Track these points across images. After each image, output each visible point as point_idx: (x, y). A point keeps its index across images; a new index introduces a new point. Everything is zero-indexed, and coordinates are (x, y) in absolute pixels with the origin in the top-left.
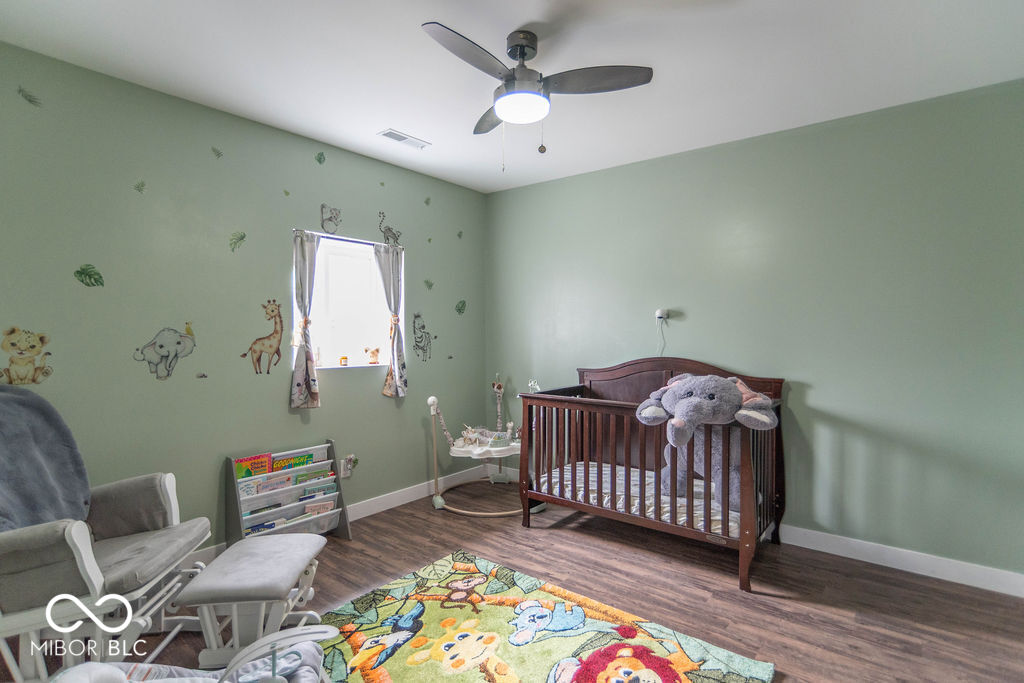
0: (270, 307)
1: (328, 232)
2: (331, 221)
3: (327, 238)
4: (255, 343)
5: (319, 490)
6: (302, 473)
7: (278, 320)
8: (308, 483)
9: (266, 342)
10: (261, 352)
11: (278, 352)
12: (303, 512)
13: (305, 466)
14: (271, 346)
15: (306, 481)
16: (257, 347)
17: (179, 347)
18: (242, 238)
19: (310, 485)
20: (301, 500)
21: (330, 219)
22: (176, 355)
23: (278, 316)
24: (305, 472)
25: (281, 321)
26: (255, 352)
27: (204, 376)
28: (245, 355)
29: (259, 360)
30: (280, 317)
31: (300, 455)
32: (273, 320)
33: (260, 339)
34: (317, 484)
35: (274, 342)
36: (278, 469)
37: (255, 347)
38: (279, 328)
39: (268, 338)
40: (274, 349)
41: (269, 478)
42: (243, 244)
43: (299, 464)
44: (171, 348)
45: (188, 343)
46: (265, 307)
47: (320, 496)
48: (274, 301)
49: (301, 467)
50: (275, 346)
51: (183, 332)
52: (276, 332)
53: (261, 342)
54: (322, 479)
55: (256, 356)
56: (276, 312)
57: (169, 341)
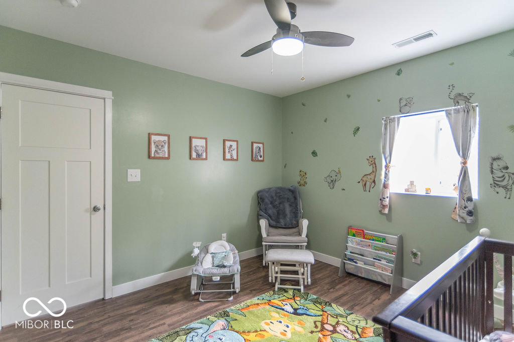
0: (371, 160)
1: (404, 113)
2: (406, 106)
3: (405, 116)
4: (363, 177)
5: (385, 259)
6: (378, 246)
7: (374, 165)
8: (380, 252)
9: (369, 176)
10: (366, 181)
11: (374, 181)
12: (373, 265)
13: (381, 243)
14: (371, 179)
15: (379, 251)
16: (365, 179)
17: (336, 177)
18: (358, 129)
19: (382, 254)
20: (374, 259)
21: (406, 105)
22: (335, 181)
23: (374, 163)
24: (380, 246)
25: (376, 166)
26: (363, 181)
27: (344, 190)
28: (359, 182)
29: (365, 185)
30: (375, 164)
31: (379, 237)
32: (372, 166)
33: (366, 175)
34: (384, 255)
35: (372, 177)
36: (366, 239)
37: (364, 179)
38: (374, 170)
39: (370, 174)
40: (372, 181)
41: (361, 241)
42: (359, 132)
43: (378, 241)
44: (334, 178)
45: (339, 175)
46: (368, 160)
47: (384, 262)
48: (372, 156)
49: (379, 243)
50: (373, 179)
51: (337, 171)
52: (373, 172)
53: (365, 177)
54: (388, 254)
55: (364, 183)
56: (373, 162)
57: (333, 174)
